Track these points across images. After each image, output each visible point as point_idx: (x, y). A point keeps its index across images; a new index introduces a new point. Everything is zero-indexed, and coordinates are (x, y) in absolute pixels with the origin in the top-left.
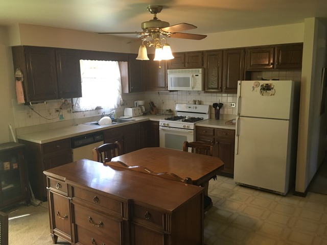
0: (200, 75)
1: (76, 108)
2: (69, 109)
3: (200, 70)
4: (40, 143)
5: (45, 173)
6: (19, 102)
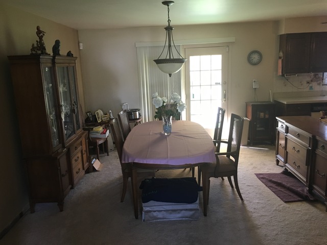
1: (325, 82)
2: (319, 82)
4: (286, 103)
5: (277, 118)
6: (278, 74)
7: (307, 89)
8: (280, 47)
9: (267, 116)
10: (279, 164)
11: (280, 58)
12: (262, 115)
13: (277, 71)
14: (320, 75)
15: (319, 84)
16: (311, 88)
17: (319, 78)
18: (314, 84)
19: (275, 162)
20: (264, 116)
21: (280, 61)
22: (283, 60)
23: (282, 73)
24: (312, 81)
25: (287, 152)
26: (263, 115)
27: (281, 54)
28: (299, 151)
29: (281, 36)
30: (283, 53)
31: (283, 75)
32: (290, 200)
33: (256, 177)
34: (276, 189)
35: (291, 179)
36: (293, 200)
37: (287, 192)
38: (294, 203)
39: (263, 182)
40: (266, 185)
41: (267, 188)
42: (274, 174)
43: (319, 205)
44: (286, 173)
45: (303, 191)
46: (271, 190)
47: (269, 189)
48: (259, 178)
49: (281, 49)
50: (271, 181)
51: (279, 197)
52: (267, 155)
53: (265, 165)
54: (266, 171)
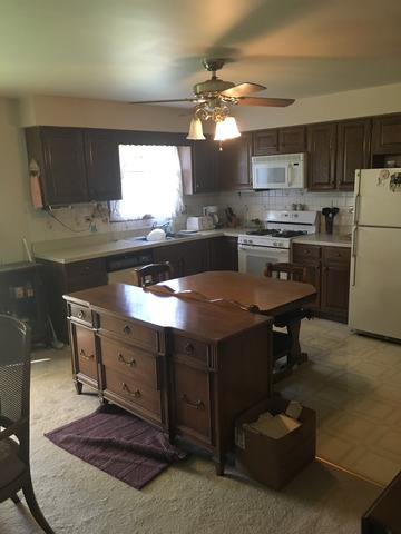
0: (301, 164)
1: (114, 216)
2: (104, 218)
3: (301, 155)
4: (63, 262)
5: (65, 297)
6: (36, 207)
7: (89, 232)
8: (29, 154)
9: (30, 293)
10: (84, 390)
11: (33, 173)
12: (19, 291)
13: (31, 199)
14: (104, 204)
15: (105, 221)
16: (94, 229)
17: (104, 210)
18: (98, 222)
19: (74, 388)
20: (25, 294)
21: (35, 180)
22: (40, 179)
23: (43, 203)
24: (93, 217)
25: (103, 367)
26: (22, 292)
27: (34, 166)
28: (134, 362)
29: (28, 131)
30: (39, 164)
31: (45, 208)
32: (146, 479)
33: (51, 444)
34: (107, 459)
35: (121, 421)
36: (151, 475)
37: (130, 458)
38: (157, 481)
39: (72, 453)
40: (83, 459)
41: (86, 466)
42: (84, 419)
43: (199, 465)
44: (106, 408)
45: (155, 441)
46: (98, 467)
47: (92, 468)
48: (60, 445)
49: (30, 156)
50: (87, 443)
51: (122, 479)
52: (48, 375)
53: (55, 402)
54: (64, 416)
